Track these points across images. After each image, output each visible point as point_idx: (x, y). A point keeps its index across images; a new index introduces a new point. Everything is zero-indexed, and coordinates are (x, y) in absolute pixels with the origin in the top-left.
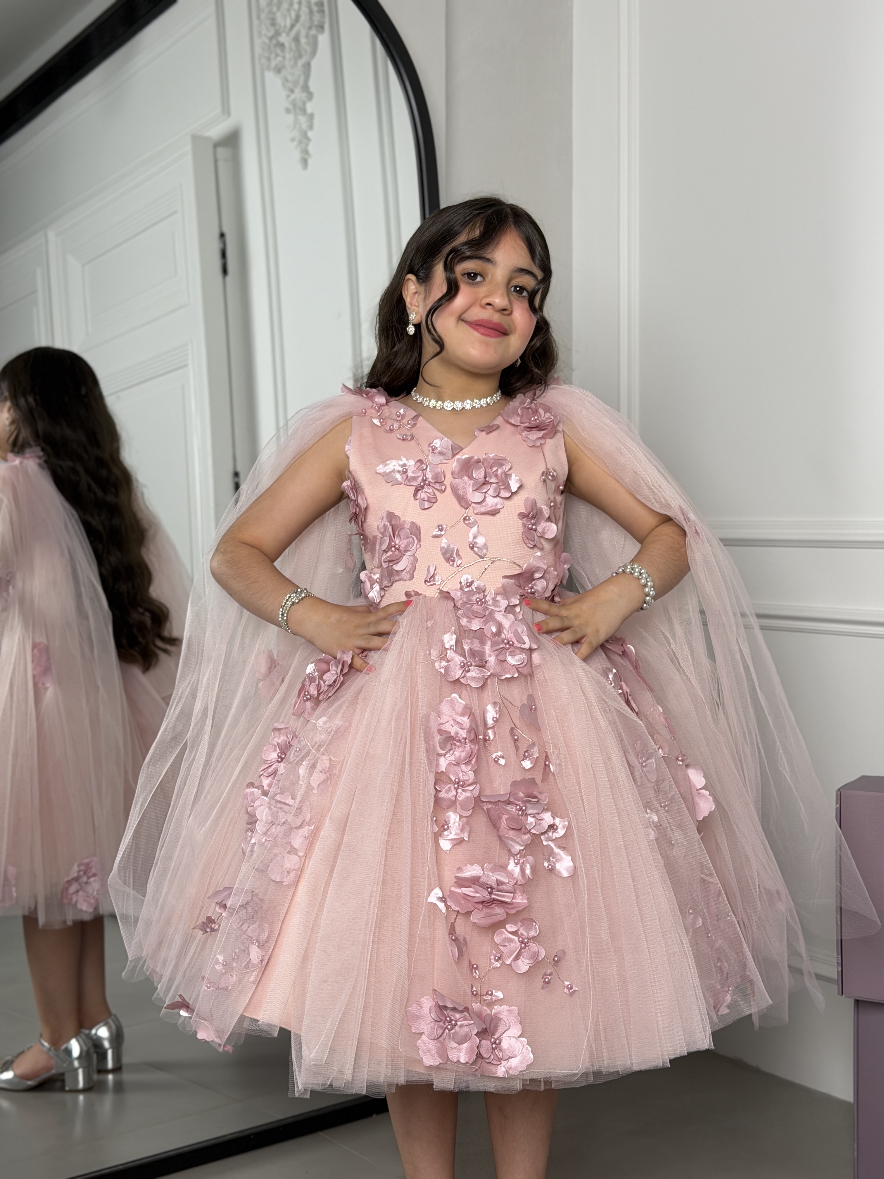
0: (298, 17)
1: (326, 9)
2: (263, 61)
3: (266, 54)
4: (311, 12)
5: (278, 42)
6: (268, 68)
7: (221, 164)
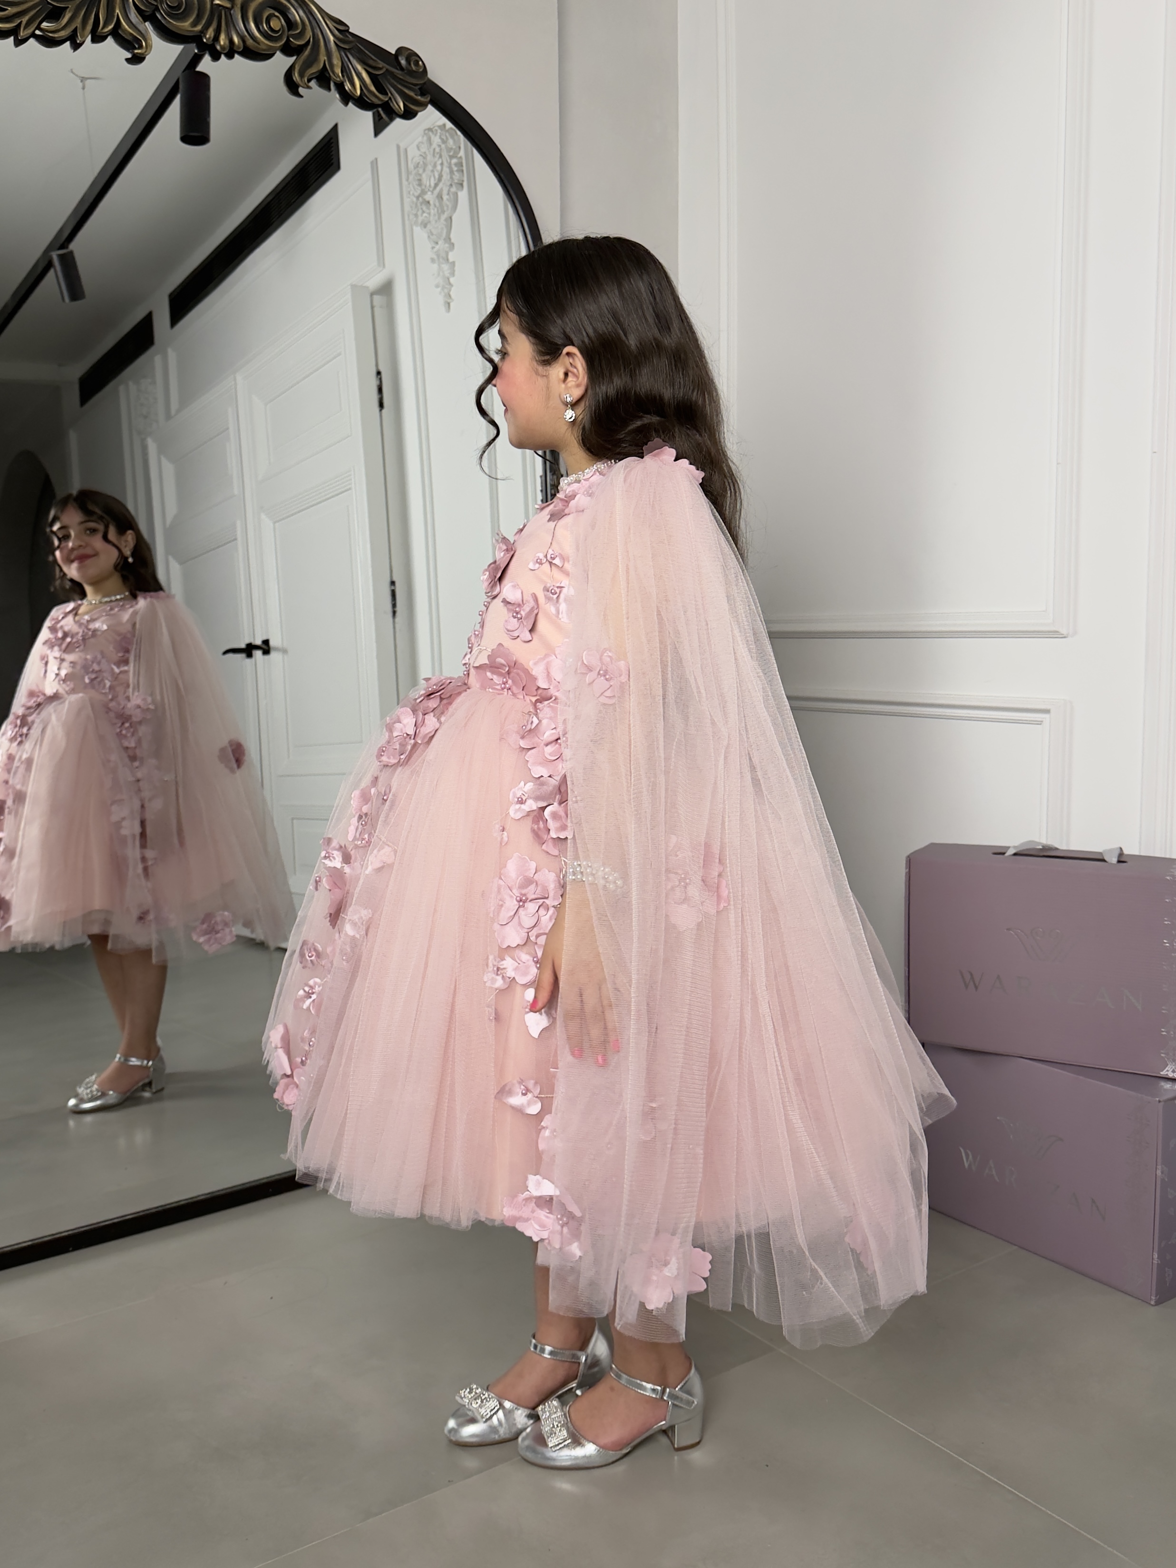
0: (440, 176)
1: (464, 168)
2: (412, 217)
3: (414, 212)
4: (452, 172)
5: (424, 200)
6: (416, 224)
7: (376, 309)
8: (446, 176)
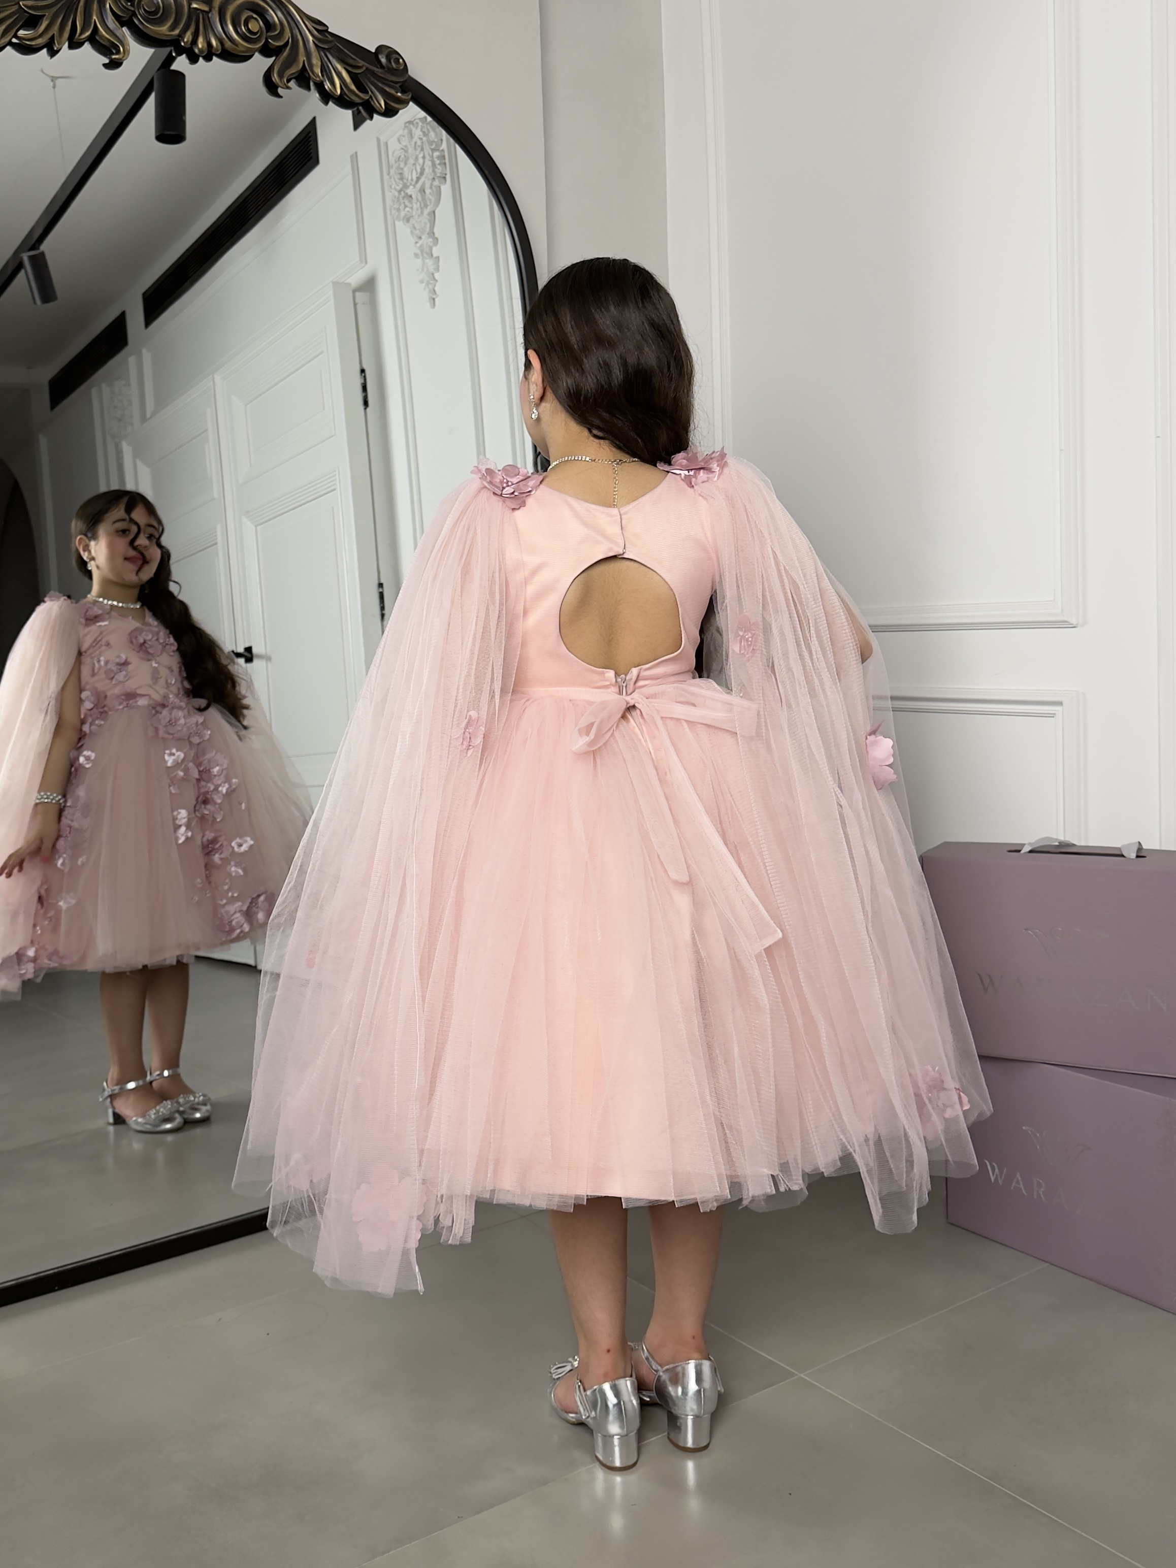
0: (423, 170)
1: (447, 161)
2: (394, 211)
3: (396, 206)
4: (434, 165)
5: (407, 194)
6: (398, 218)
7: (358, 307)
8: (428, 170)
